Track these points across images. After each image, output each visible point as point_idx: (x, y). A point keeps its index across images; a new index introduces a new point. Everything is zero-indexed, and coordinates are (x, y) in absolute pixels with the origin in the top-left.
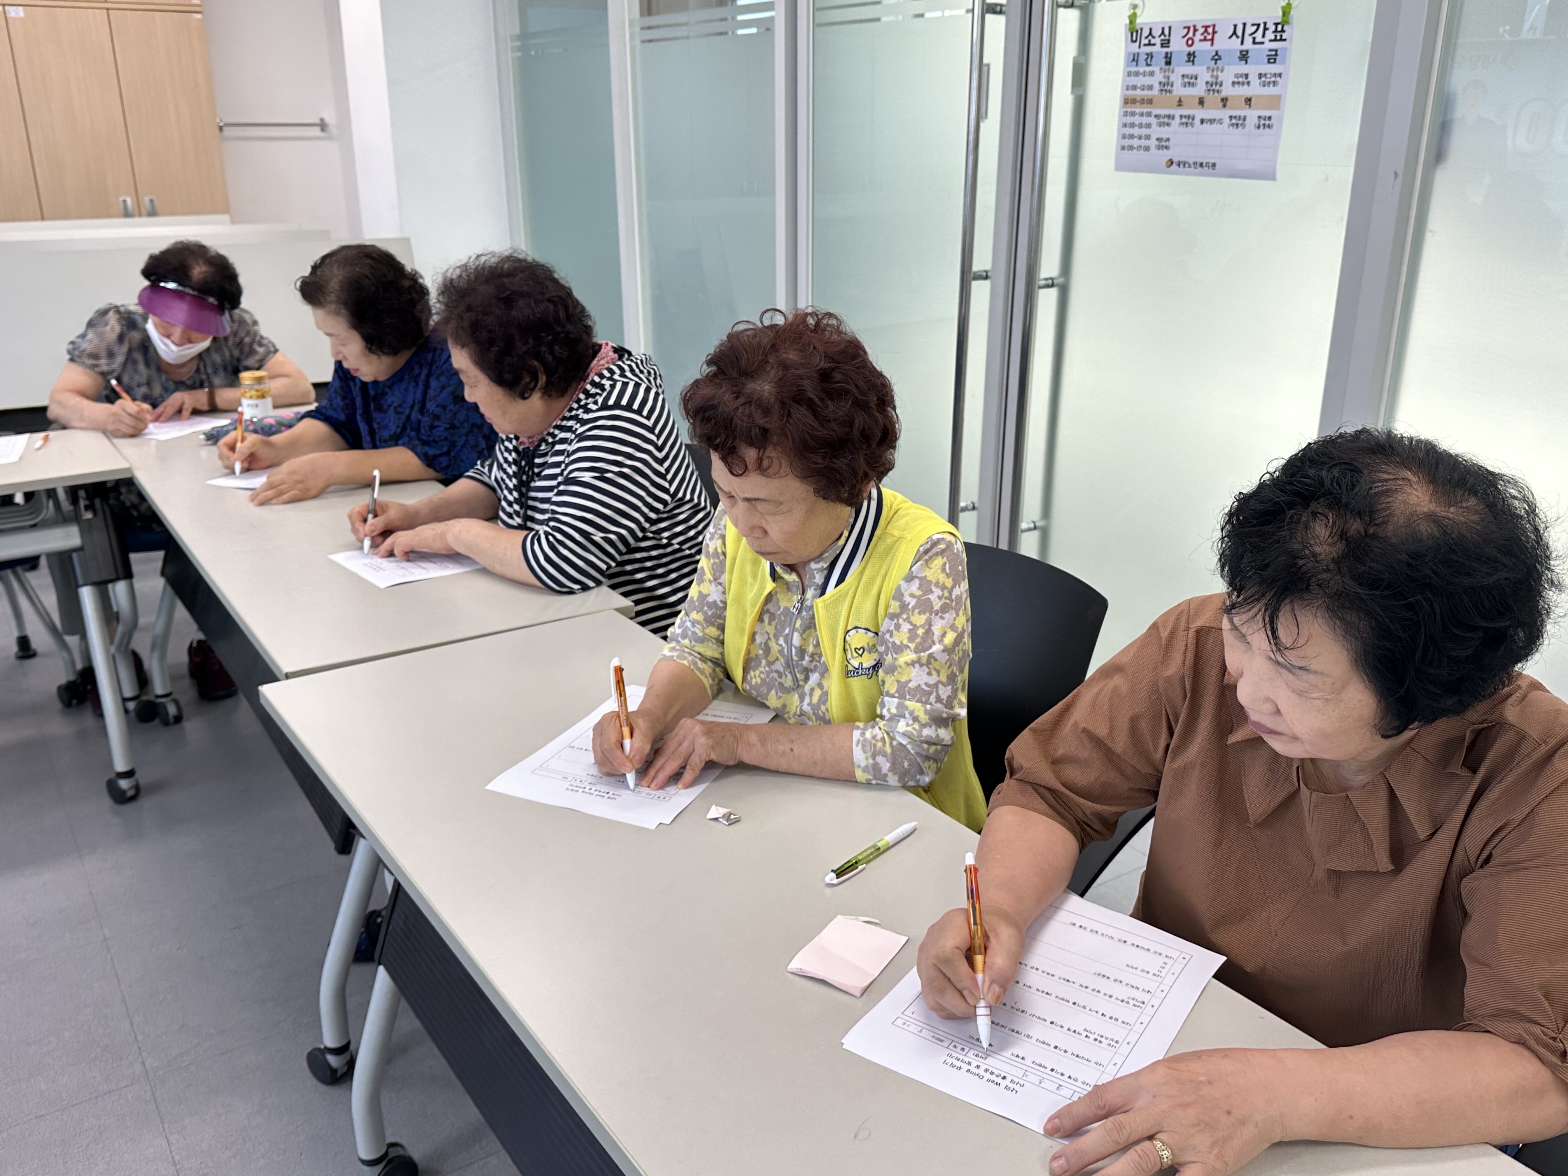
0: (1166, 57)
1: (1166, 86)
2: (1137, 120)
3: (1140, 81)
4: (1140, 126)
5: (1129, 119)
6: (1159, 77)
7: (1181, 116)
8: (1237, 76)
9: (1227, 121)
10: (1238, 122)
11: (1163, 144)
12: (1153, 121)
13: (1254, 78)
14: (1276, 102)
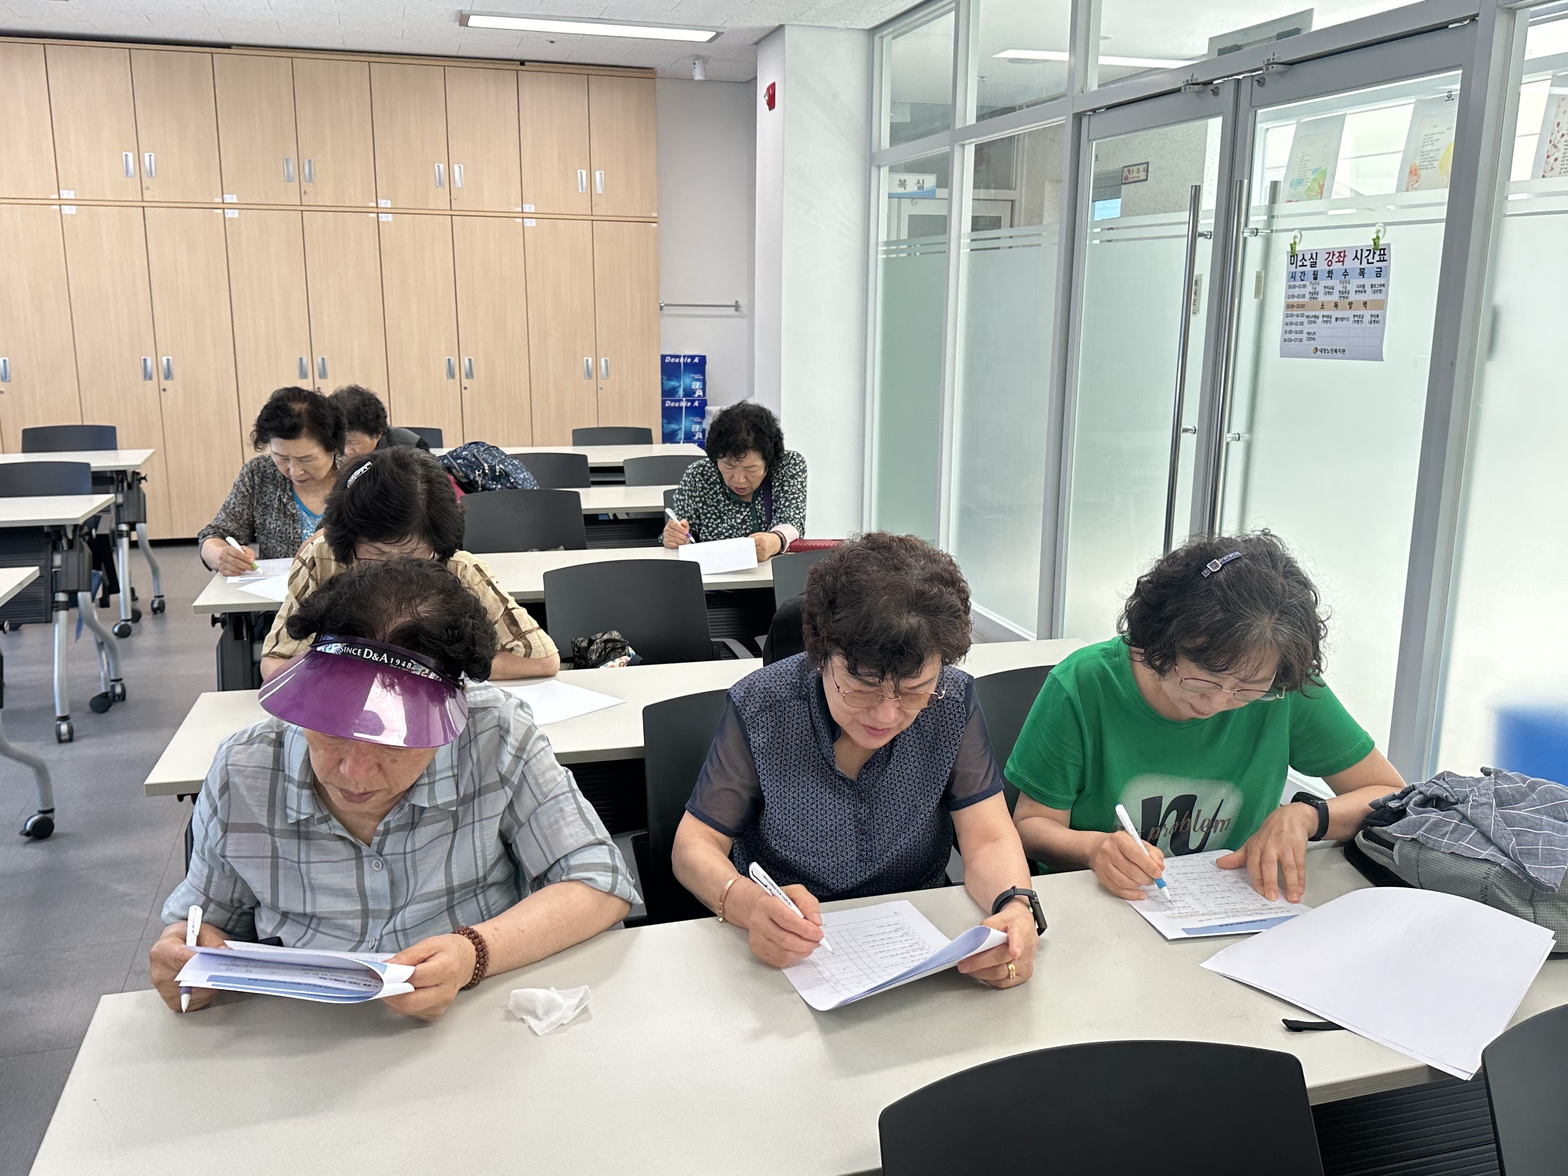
0: (1314, 274)
1: (1314, 295)
2: (1294, 319)
3: (1297, 292)
4: (1296, 324)
5: (1289, 320)
6: (1309, 288)
7: (1323, 316)
8: (1358, 286)
9: (1352, 319)
10: (1359, 319)
11: (1311, 336)
12: (1305, 320)
13: (1368, 288)
14: (1382, 305)
